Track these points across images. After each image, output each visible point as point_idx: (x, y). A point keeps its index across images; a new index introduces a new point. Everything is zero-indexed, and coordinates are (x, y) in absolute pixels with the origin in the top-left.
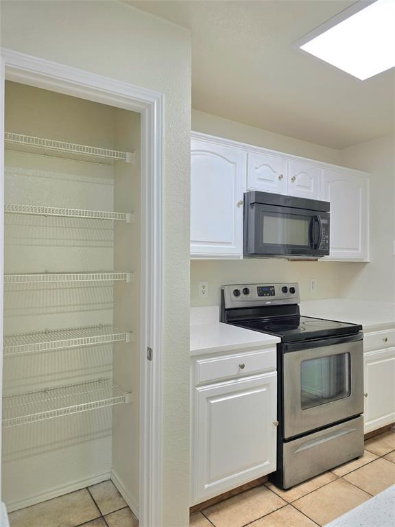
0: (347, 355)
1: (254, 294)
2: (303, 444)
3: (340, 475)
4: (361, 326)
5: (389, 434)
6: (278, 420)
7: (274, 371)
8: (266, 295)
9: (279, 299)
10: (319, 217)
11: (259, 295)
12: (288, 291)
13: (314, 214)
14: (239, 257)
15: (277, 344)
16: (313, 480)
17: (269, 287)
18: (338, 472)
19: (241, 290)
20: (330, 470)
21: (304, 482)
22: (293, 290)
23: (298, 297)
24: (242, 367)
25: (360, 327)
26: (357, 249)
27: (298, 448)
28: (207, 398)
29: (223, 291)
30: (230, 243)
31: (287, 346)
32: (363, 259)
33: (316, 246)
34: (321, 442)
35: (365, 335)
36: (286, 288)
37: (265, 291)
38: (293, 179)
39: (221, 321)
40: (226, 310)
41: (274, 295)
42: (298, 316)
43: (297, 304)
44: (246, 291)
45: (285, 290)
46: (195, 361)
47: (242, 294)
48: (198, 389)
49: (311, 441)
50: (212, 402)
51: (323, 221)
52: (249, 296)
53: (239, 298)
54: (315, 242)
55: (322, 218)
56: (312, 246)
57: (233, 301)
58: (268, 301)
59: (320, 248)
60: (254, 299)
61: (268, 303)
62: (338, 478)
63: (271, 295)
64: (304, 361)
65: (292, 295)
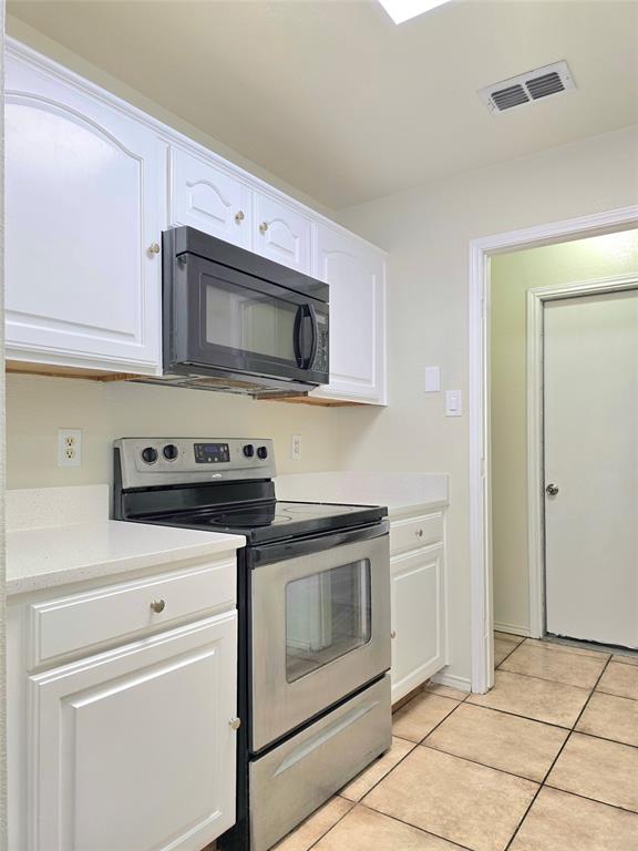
0: (363, 564)
1: (186, 458)
2: (288, 755)
3: (356, 798)
4: (386, 509)
5: (423, 698)
6: (238, 716)
7: (230, 609)
8: (213, 461)
9: (236, 468)
10: (312, 308)
11: (198, 461)
12: (255, 453)
13: (302, 301)
14: (154, 370)
15: (238, 550)
16: (308, 823)
17: (218, 446)
18: (353, 792)
19: (159, 448)
20: (337, 794)
21: (292, 831)
22: (263, 453)
23: (272, 465)
24: (159, 608)
25: (384, 511)
26: (369, 381)
27: (280, 765)
28: (62, 699)
29: (117, 452)
30: (132, 335)
31: (258, 551)
32: (377, 400)
33: (307, 365)
34: (323, 739)
35: (393, 525)
36: (250, 447)
37: (210, 452)
38: (264, 228)
39: (114, 517)
40: (123, 491)
41: (229, 460)
42: (272, 502)
43: (269, 480)
44: (171, 452)
45: (248, 451)
46: (28, 608)
47: (161, 457)
48: (35, 678)
49: (304, 744)
50: (77, 705)
51: (319, 319)
52: (175, 462)
53: (155, 466)
54: (305, 356)
55: (319, 312)
56: (299, 362)
57: (139, 472)
58: (216, 472)
59: (314, 368)
60: (186, 468)
61: (217, 476)
62: (353, 805)
63: (221, 460)
64: (289, 582)
65: (262, 462)
